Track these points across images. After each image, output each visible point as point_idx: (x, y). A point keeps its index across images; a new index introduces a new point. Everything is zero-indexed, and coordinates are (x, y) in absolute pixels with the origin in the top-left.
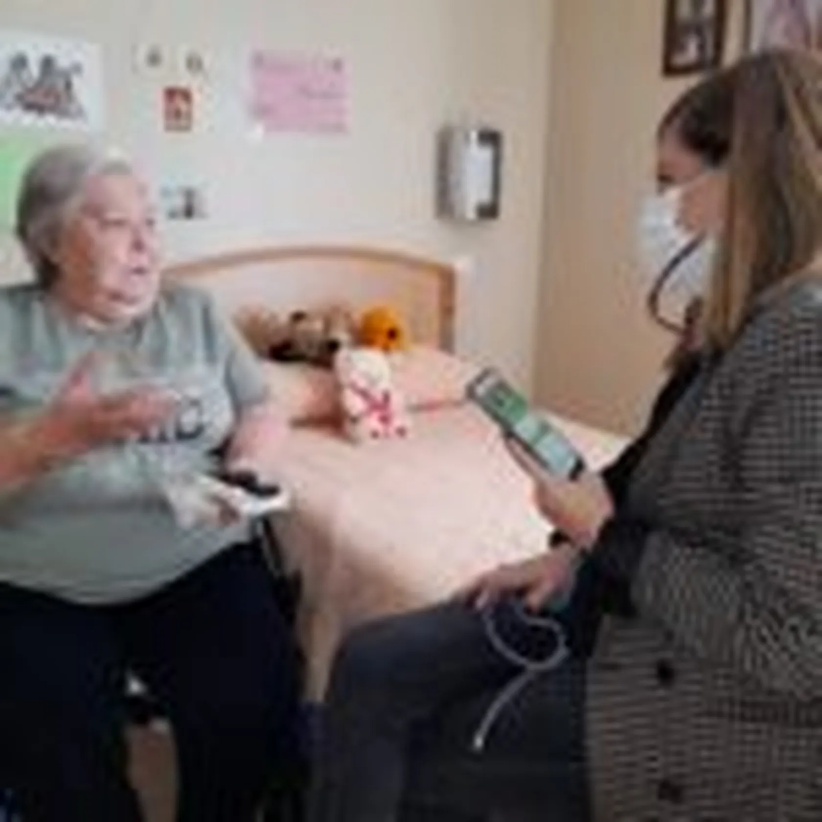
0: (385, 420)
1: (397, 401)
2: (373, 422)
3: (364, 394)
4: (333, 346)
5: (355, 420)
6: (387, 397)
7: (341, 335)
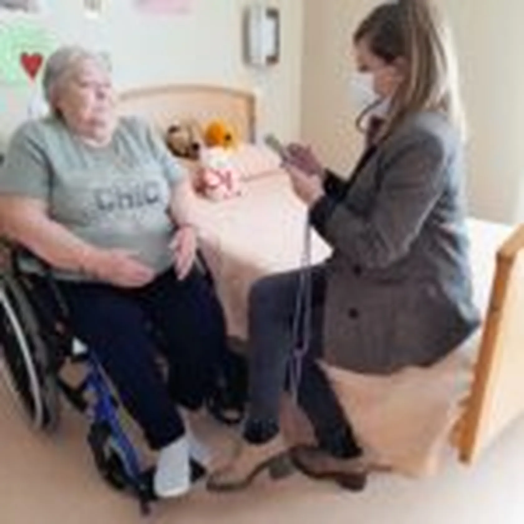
0: (229, 187)
1: (235, 177)
2: (223, 188)
3: (217, 173)
4: (196, 147)
5: (213, 188)
6: (229, 175)
7: (199, 139)
